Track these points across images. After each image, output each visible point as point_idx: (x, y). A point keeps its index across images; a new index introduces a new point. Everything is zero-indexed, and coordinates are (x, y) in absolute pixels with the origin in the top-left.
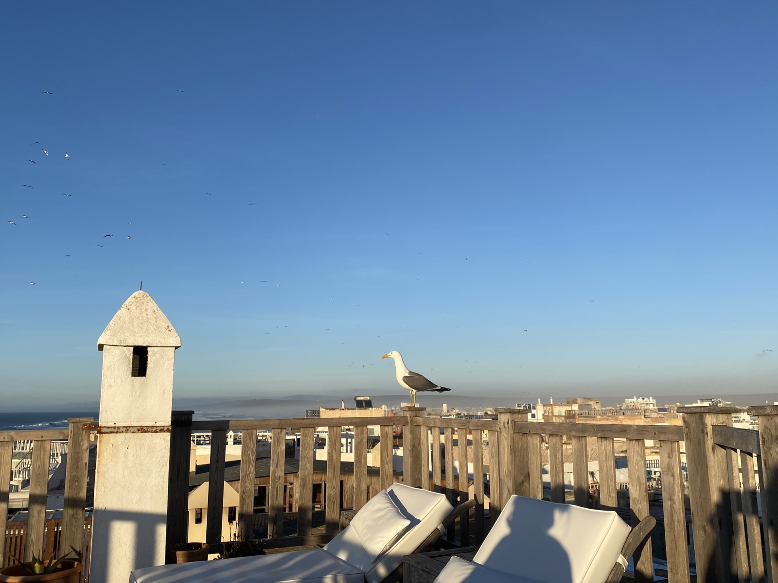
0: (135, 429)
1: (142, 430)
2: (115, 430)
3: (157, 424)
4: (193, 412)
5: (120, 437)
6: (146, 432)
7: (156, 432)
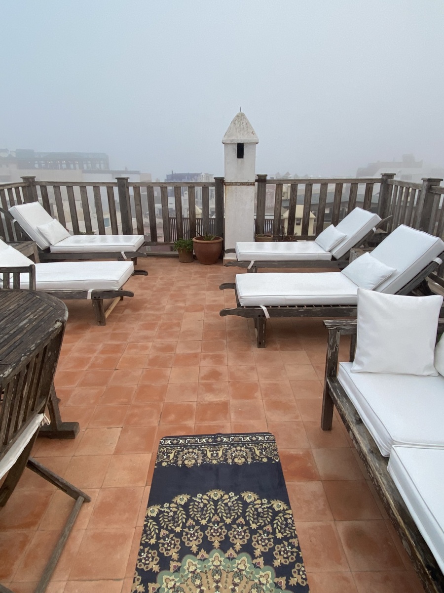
0: (239, 184)
1: (242, 184)
2: (231, 184)
3: (249, 182)
4: (267, 175)
5: (234, 187)
6: (244, 185)
7: (248, 185)
